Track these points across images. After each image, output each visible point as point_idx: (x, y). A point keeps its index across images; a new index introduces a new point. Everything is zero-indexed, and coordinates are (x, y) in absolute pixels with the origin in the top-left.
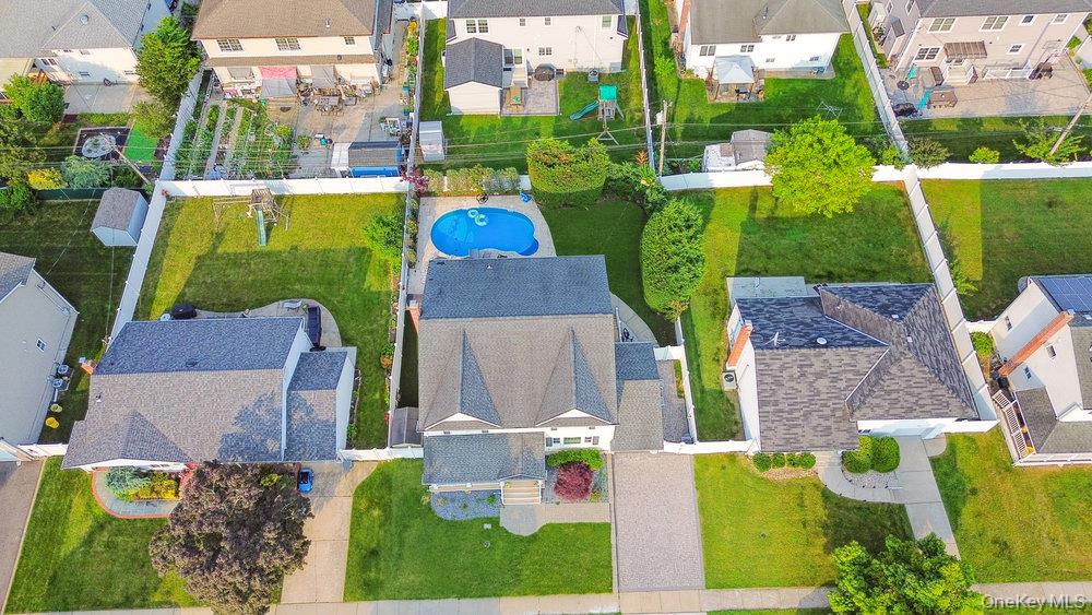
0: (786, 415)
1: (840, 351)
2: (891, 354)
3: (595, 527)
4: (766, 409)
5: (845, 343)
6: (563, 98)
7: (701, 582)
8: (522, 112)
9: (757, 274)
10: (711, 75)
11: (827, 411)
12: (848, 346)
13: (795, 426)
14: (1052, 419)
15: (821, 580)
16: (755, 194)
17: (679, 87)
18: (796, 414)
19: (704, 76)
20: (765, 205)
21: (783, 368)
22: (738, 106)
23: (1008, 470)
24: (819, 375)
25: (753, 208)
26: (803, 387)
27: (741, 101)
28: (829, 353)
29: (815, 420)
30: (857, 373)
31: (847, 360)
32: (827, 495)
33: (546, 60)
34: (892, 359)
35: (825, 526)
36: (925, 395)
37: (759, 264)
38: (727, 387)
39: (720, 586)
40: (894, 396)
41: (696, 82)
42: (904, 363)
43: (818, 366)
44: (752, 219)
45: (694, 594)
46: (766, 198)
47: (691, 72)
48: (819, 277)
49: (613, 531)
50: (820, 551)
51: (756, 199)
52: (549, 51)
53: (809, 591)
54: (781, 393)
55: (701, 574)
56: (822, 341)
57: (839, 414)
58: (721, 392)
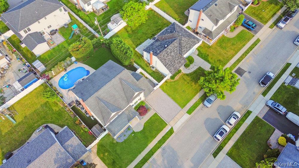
0: (171, 65)
1: (171, 45)
2: (179, 39)
3: (154, 116)
4: (167, 66)
5: (170, 43)
6: (63, 35)
8: (56, 45)
9: (140, 44)
10: (93, 9)
11: (177, 58)
12: (171, 43)
13: (174, 65)
14: (211, 32)
15: (199, 90)
16: (125, 28)
17: (88, 16)
18: (173, 63)
19: (92, 11)
20: (129, 29)
22: (105, 13)
23: (210, 47)
24: (171, 53)
25: (128, 32)
26: (170, 57)
27: (105, 11)
28: (169, 47)
29: (176, 62)
30: (176, 47)
31: (173, 46)
32: (187, 75)
33: (51, 29)
35: (192, 80)
36: (190, 42)
37: (139, 42)
38: (154, 70)
39: (184, 106)
40: (186, 46)
41: (91, 13)
42: (183, 39)
43: (169, 51)
44: (129, 34)
45: (181, 111)
47: (88, 11)
48: (151, 37)
49: (158, 114)
50: (194, 85)
52: (50, 26)
53: (198, 94)
54: (167, 61)
55: (179, 107)
56: (166, 46)
57: (179, 57)
58: (154, 72)
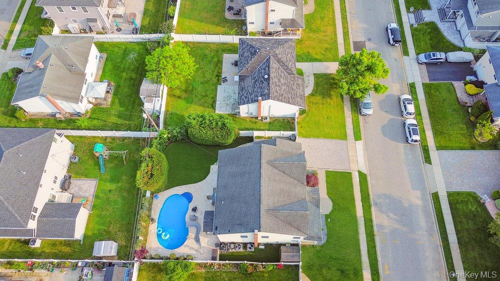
0: (293, 96)
1: (271, 71)
2: (273, 56)
3: (327, 176)
4: (291, 102)
5: (267, 69)
6: (86, 176)
7: (345, 141)
8: (91, 198)
9: (215, 102)
10: (90, 103)
11: (292, 83)
12: (269, 68)
13: (296, 94)
15: (342, 103)
16: (171, 94)
17: (94, 119)
18: (293, 93)
19: (91, 106)
20: (178, 92)
21: (277, 92)
22: (114, 94)
24: (279, 81)
25: (179, 97)
26: (283, 88)
27: (112, 93)
28: (272, 75)
29: (294, 87)
30: (279, 69)
31: (274, 70)
32: (312, 95)
33: (59, 182)
34: (275, 56)
35: (323, 97)
36: (288, 50)
37: (210, 101)
38: (268, 120)
39: (346, 135)
40: (288, 60)
41: (93, 111)
42: (277, 52)
43: (276, 80)
44: (185, 99)
45: (349, 144)
46: (175, 91)
47: (87, 112)
48: (218, 80)
49: (328, 170)
50: (332, 101)
51: (174, 96)
52: (56, 178)
53: (345, 108)
54: (285, 95)
55: (342, 141)
56: (266, 77)
57: (292, 79)
58: (270, 123)
